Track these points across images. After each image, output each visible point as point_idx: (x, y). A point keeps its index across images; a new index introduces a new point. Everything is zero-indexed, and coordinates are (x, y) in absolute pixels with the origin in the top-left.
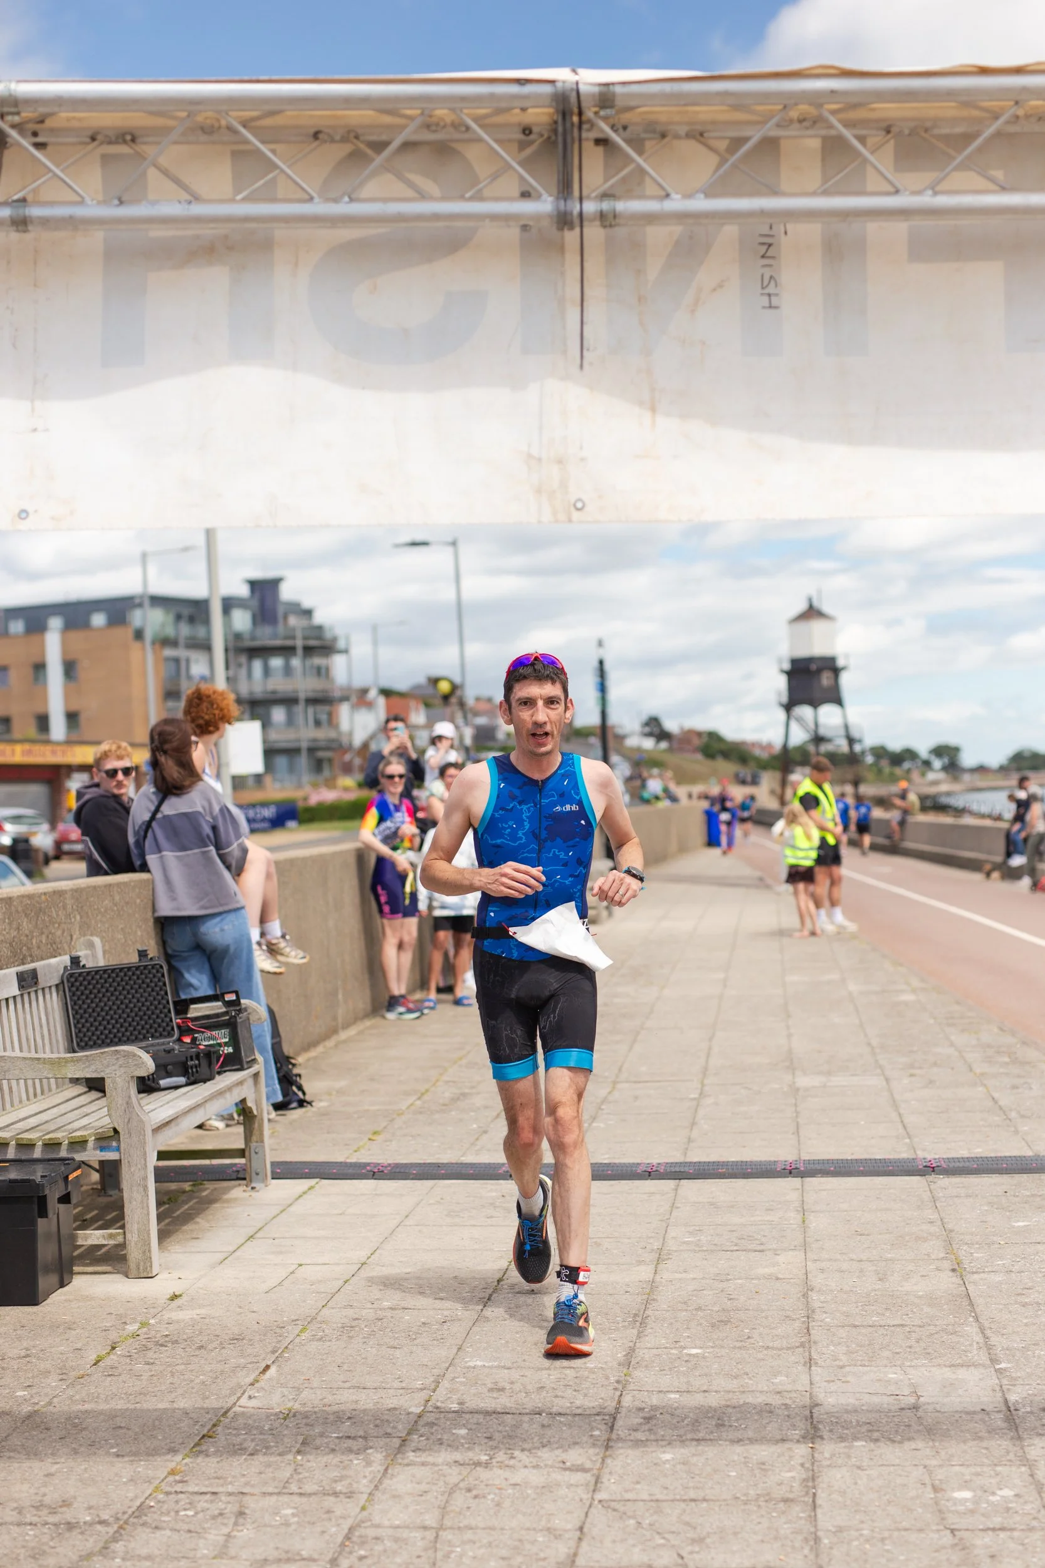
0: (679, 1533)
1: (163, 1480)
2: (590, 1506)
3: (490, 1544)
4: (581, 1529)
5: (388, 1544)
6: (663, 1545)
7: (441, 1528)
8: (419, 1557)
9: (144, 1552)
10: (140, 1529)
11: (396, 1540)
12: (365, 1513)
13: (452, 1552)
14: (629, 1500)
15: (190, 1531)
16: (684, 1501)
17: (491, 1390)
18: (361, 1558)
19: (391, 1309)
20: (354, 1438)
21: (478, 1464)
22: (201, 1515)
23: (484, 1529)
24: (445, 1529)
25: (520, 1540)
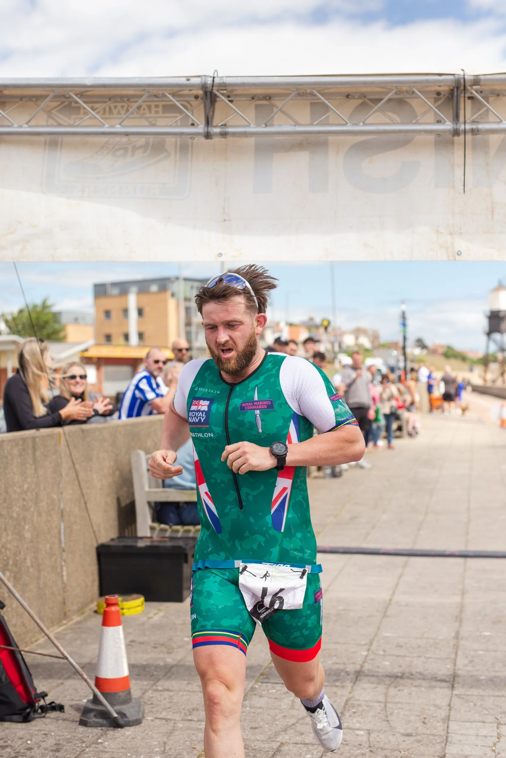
0: (494, 710)
1: (259, 677)
2: (452, 696)
3: (410, 710)
4: (449, 705)
5: (365, 707)
6: (487, 714)
7: (386, 703)
8: (379, 713)
9: (258, 705)
10: (254, 696)
11: (368, 706)
12: (351, 695)
13: (393, 712)
14: (468, 695)
15: (275, 698)
16: (494, 696)
17: (397, 646)
18: (354, 713)
19: (344, 610)
20: (339, 664)
21: (397, 677)
22: (279, 692)
23: (406, 703)
24: (389, 703)
25: (423, 709)
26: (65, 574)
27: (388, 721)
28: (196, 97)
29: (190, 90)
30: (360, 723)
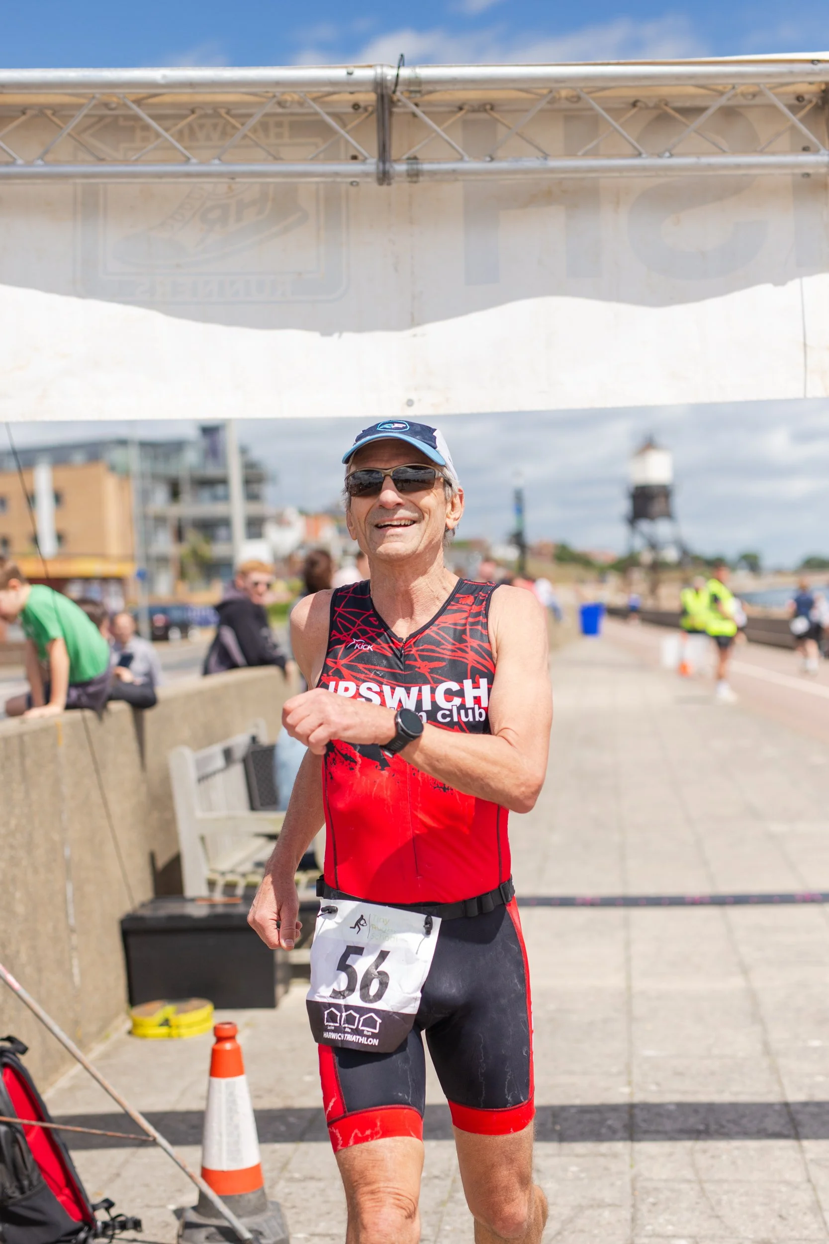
2: (806, 1164)
3: (747, 1194)
4: (809, 1181)
5: (668, 1193)
7: (700, 1182)
8: (697, 1203)
11: (672, 1190)
12: (635, 1171)
13: (721, 1200)
18: (654, 1204)
23: (735, 1181)
24: (705, 1182)
25: (769, 1190)
26: (76, 971)
27: (718, 1217)
28: (356, 106)
29: (352, 93)
30: (673, 1225)
